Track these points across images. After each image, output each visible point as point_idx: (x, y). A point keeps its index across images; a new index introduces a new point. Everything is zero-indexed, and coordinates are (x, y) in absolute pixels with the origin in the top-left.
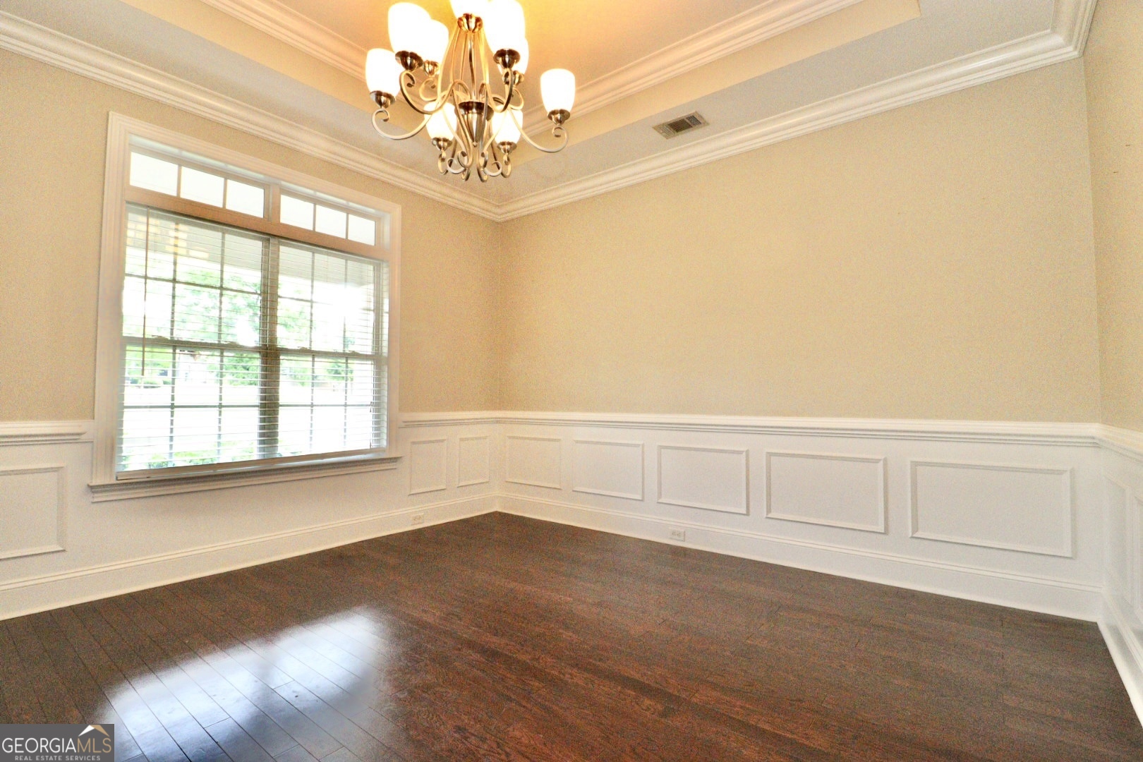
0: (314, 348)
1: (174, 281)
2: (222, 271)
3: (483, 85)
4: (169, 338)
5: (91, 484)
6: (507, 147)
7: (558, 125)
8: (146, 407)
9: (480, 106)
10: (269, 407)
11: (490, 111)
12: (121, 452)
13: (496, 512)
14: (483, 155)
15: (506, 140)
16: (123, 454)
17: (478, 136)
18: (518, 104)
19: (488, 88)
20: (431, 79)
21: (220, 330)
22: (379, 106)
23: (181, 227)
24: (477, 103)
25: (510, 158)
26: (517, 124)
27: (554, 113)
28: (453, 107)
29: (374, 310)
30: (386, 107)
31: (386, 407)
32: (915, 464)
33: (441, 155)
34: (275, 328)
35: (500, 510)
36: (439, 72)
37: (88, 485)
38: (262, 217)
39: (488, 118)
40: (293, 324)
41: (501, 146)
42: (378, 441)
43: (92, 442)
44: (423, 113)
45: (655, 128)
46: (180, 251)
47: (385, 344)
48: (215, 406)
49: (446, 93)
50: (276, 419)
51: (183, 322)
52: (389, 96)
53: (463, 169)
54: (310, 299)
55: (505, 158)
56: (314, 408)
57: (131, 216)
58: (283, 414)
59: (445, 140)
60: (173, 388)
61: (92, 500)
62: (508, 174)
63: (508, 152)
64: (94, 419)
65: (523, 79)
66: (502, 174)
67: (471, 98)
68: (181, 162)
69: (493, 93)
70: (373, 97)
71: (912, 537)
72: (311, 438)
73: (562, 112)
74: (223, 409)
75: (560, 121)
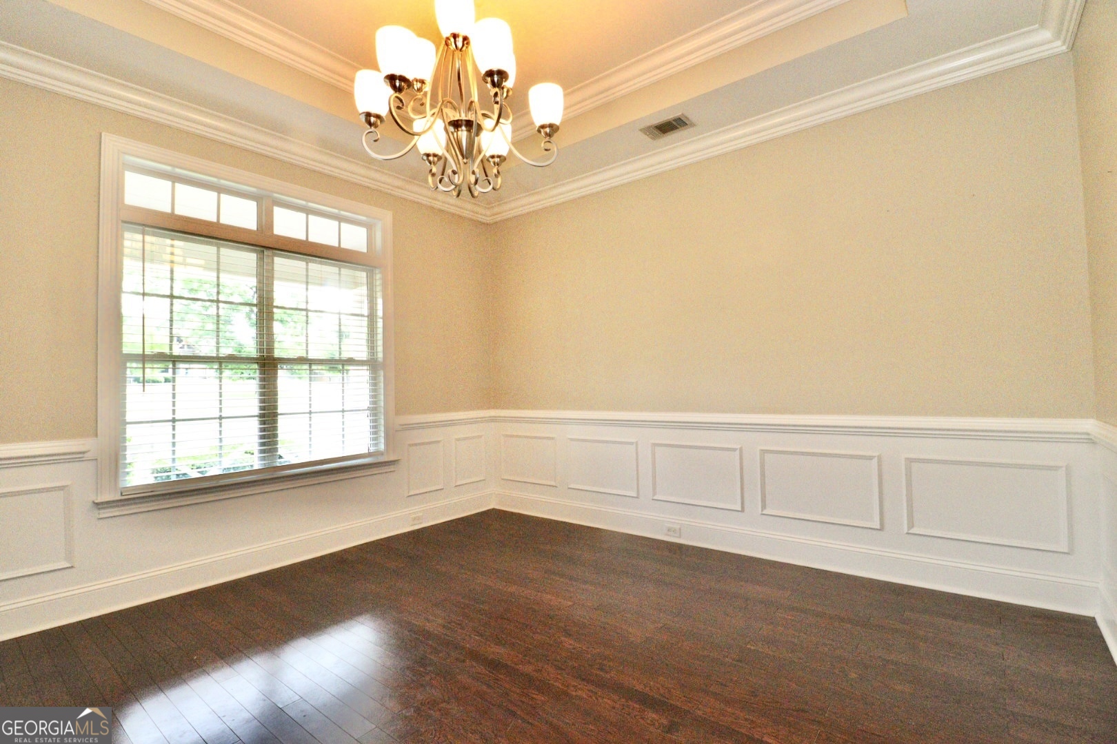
0: (311, 356)
1: (172, 297)
2: (218, 277)
3: (472, 102)
4: (169, 354)
5: (96, 501)
6: (497, 160)
7: (548, 139)
8: (148, 422)
9: (469, 124)
10: (268, 416)
11: (479, 128)
12: (125, 459)
13: (493, 509)
14: (474, 173)
15: (496, 153)
16: (127, 461)
17: (468, 153)
18: (507, 118)
19: (477, 104)
20: (420, 97)
21: (218, 328)
22: (369, 127)
23: (177, 243)
24: (466, 121)
25: (500, 171)
26: (505, 137)
27: (543, 127)
28: (443, 125)
29: (368, 316)
30: (376, 126)
31: (382, 411)
32: (910, 461)
33: (431, 170)
34: (272, 324)
35: (497, 507)
36: (427, 88)
37: (94, 502)
38: (256, 229)
39: (477, 134)
40: (289, 319)
41: (490, 159)
42: (376, 445)
43: (96, 459)
44: (413, 135)
45: (641, 130)
46: (176, 259)
47: (380, 349)
48: (215, 418)
49: (436, 110)
50: (275, 428)
51: (182, 320)
52: (378, 117)
53: (453, 187)
54: (304, 308)
55: (495, 171)
56: (312, 415)
57: (127, 235)
58: (282, 422)
59: (435, 155)
60: (174, 386)
61: (98, 516)
62: (498, 187)
63: (498, 165)
64: (96, 435)
65: (511, 93)
66: (493, 188)
67: (460, 116)
68: (175, 179)
69: (481, 109)
70: (363, 118)
71: (908, 533)
72: (310, 445)
73: (551, 126)
74: (223, 420)
75: (549, 135)
